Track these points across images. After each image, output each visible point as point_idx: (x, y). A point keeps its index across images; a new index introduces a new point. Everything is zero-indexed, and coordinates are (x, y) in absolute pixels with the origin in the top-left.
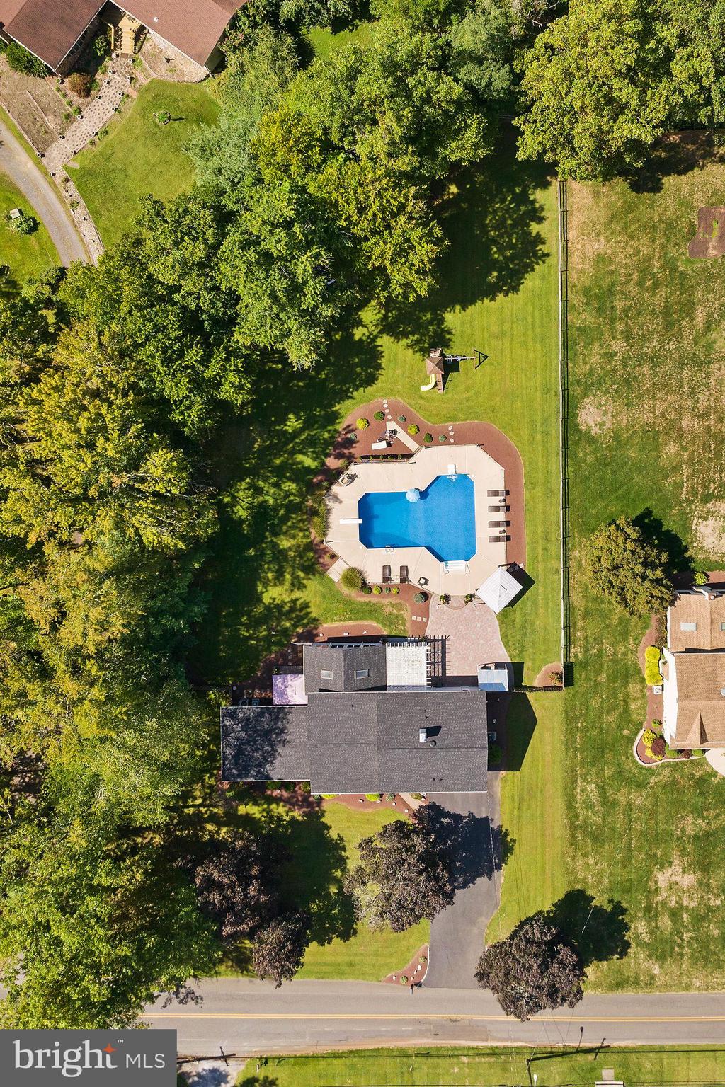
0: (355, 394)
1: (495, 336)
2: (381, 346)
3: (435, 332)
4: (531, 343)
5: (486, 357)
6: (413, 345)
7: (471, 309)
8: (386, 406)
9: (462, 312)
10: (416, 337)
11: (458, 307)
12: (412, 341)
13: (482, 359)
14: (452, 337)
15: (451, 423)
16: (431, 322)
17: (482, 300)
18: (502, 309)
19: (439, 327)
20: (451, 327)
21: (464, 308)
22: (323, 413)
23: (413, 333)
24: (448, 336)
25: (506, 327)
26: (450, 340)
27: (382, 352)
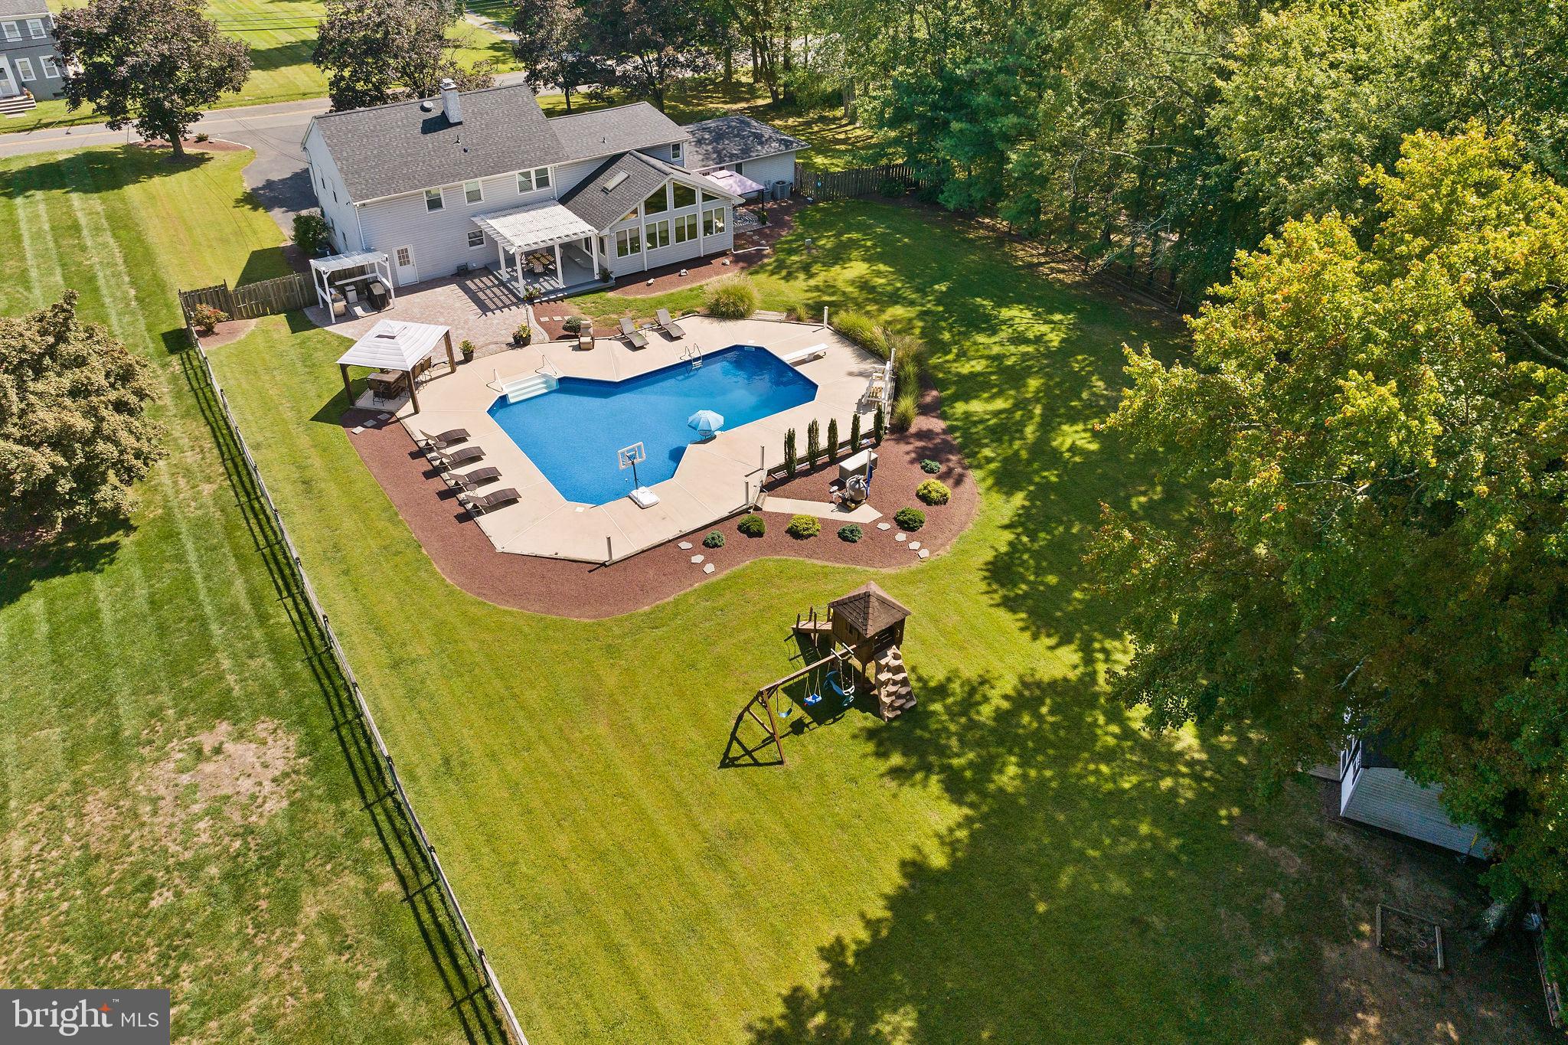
0: (1009, 536)
1: (737, 835)
2: (1052, 648)
3: (943, 751)
4: (587, 879)
5: (727, 762)
6: (973, 691)
7: (891, 879)
8: (915, 545)
9: (909, 855)
10: (986, 713)
11: (938, 860)
12: (986, 699)
13: (736, 751)
14: (883, 766)
15: (714, 579)
16: (986, 767)
17: (871, 924)
18: (780, 943)
19: (946, 769)
20: (906, 789)
21: (915, 869)
22: (1037, 479)
23: (1000, 716)
24: (896, 760)
25: (714, 888)
26: (882, 754)
27: (1035, 637)
